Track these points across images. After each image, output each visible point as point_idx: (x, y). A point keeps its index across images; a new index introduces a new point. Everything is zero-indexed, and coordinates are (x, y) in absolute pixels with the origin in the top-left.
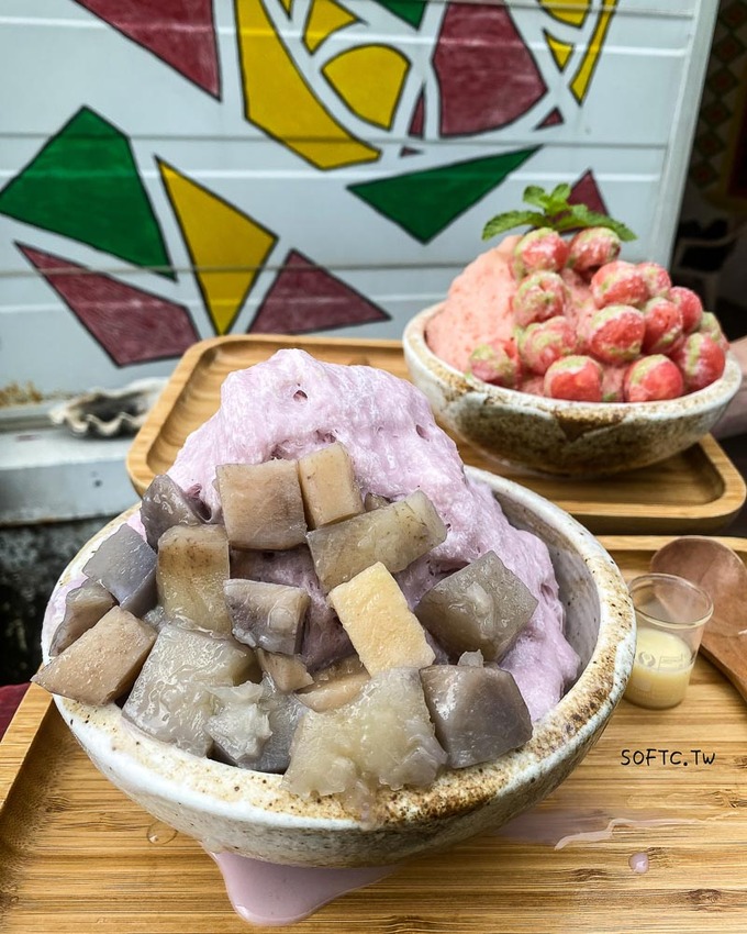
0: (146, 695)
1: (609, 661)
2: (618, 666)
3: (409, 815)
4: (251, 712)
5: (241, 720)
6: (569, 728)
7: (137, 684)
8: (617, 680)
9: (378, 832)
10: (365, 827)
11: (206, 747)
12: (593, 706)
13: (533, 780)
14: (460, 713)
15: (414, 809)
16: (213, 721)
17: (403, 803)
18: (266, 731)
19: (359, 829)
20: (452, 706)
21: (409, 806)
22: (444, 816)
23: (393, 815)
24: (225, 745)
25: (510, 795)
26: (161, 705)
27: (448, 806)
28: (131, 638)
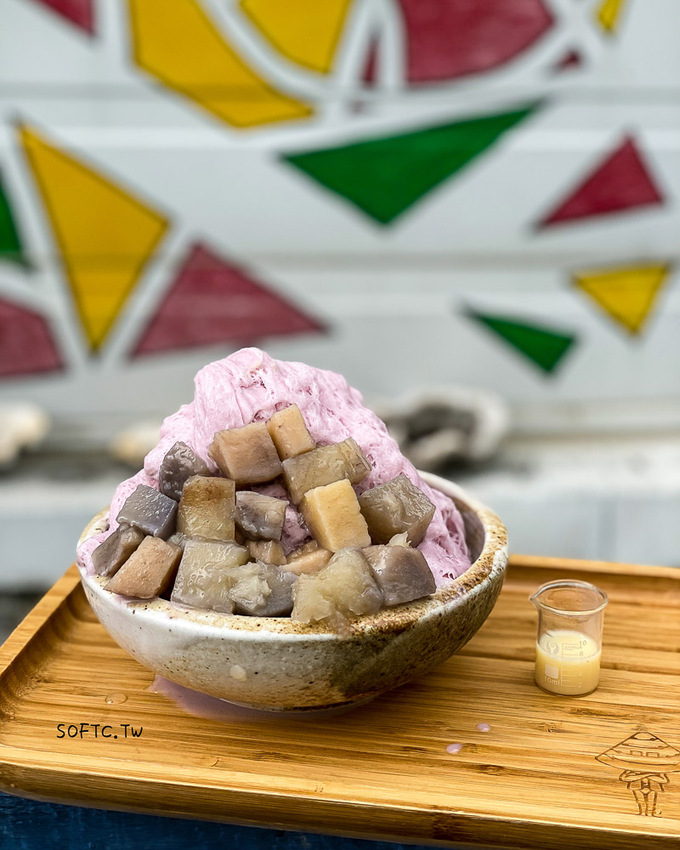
0: (186, 583)
1: (490, 560)
2: (495, 562)
3: (366, 630)
4: (255, 580)
5: (251, 585)
6: (462, 590)
7: (178, 579)
8: (494, 568)
9: (348, 643)
10: (340, 637)
11: (232, 608)
12: (477, 580)
13: (440, 615)
14: (389, 570)
15: (369, 627)
16: (233, 591)
17: (362, 624)
18: (267, 590)
19: (337, 640)
20: (384, 567)
21: (367, 625)
22: (387, 632)
23: (356, 631)
24: (244, 603)
25: (427, 622)
26: (197, 589)
27: (389, 626)
28: (163, 553)
